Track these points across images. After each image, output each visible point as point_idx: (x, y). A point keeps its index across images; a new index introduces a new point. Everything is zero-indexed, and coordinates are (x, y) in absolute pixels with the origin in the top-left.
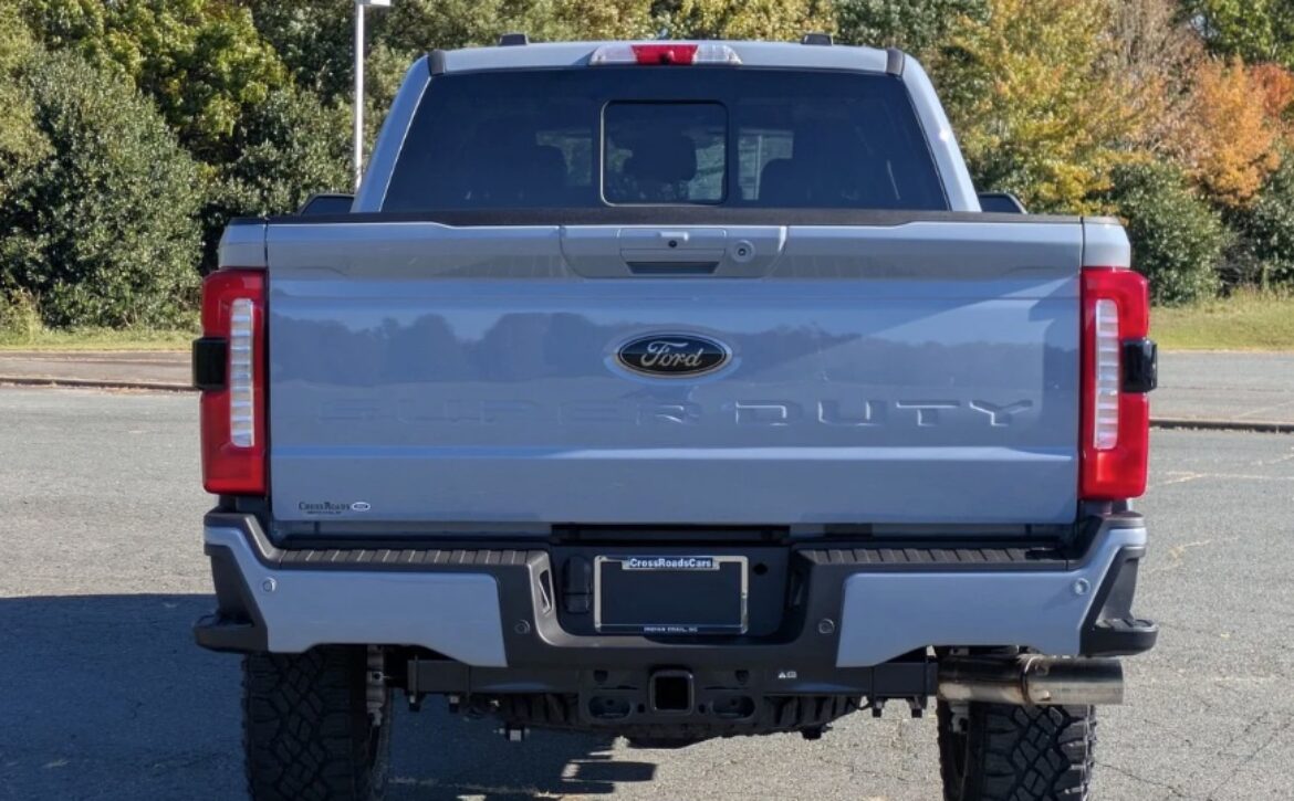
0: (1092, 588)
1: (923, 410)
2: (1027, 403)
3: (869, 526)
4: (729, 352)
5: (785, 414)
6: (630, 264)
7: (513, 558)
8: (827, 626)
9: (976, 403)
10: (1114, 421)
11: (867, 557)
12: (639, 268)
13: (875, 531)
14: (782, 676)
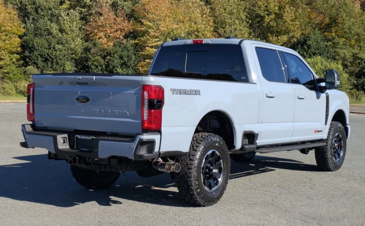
0: (135, 146)
1: (118, 111)
2: (133, 111)
3: (118, 133)
4: (90, 99)
5: (98, 111)
6: (76, 83)
7: (55, 134)
8: (96, 150)
9: (126, 110)
10: (147, 114)
11: (101, 137)
12: (79, 83)
13: (119, 134)
14: (96, 159)
